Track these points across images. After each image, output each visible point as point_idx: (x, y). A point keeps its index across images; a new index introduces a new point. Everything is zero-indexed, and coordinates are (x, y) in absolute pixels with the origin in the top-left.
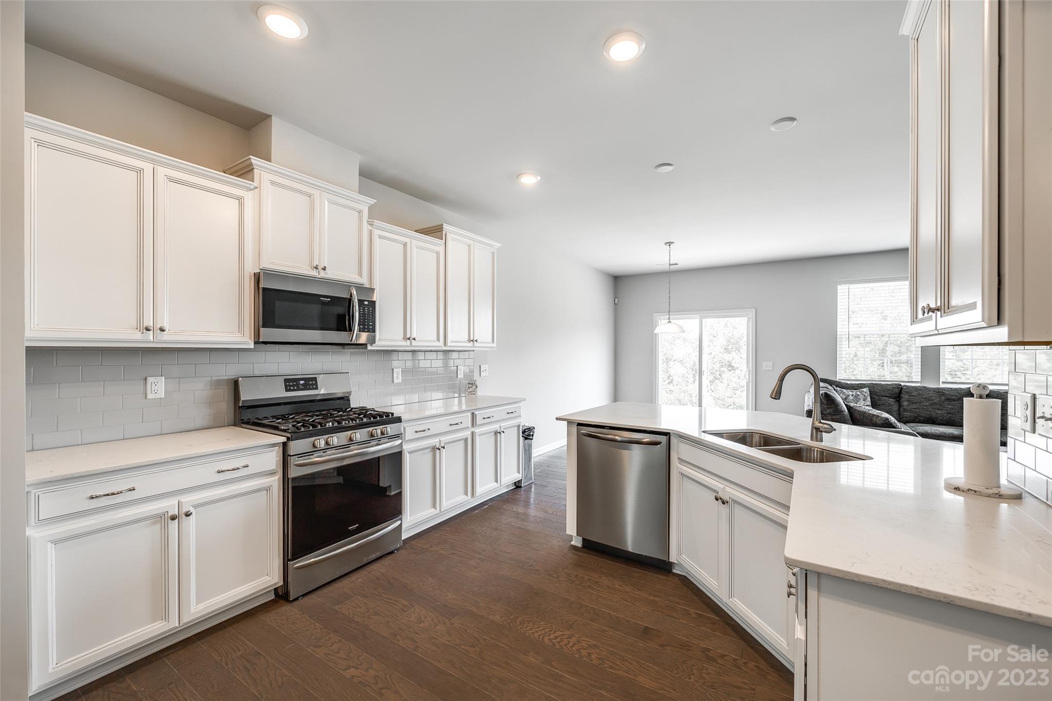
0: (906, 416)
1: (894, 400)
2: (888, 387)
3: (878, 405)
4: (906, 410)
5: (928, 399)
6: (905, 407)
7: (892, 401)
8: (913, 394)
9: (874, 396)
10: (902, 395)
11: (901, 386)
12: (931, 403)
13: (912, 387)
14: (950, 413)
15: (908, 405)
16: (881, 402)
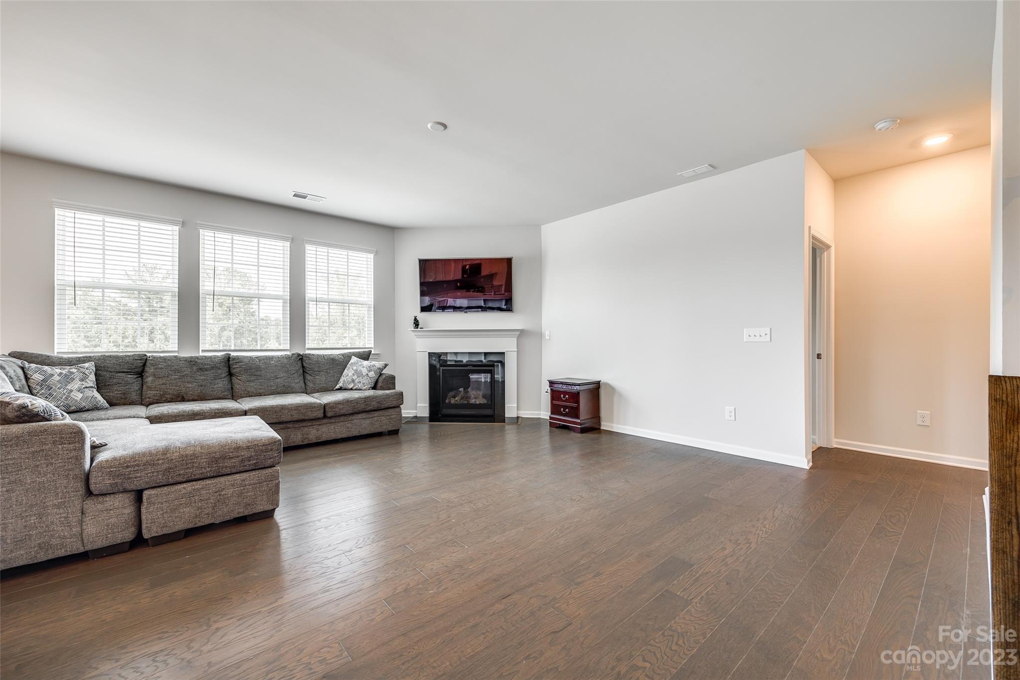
0: (149, 395)
1: (135, 376)
2: (127, 358)
3: (109, 385)
4: (149, 388)
5: (177, 371)
6: (149, 384)
7: (130, 378)
8: (160, 366)
9: (103, 373)
10: (147, 369)
11: (146, 357)
12: (181, 376)
13: (160, 357)
14: (201, 386)
15: (153, 381)
16: (115, 381)
